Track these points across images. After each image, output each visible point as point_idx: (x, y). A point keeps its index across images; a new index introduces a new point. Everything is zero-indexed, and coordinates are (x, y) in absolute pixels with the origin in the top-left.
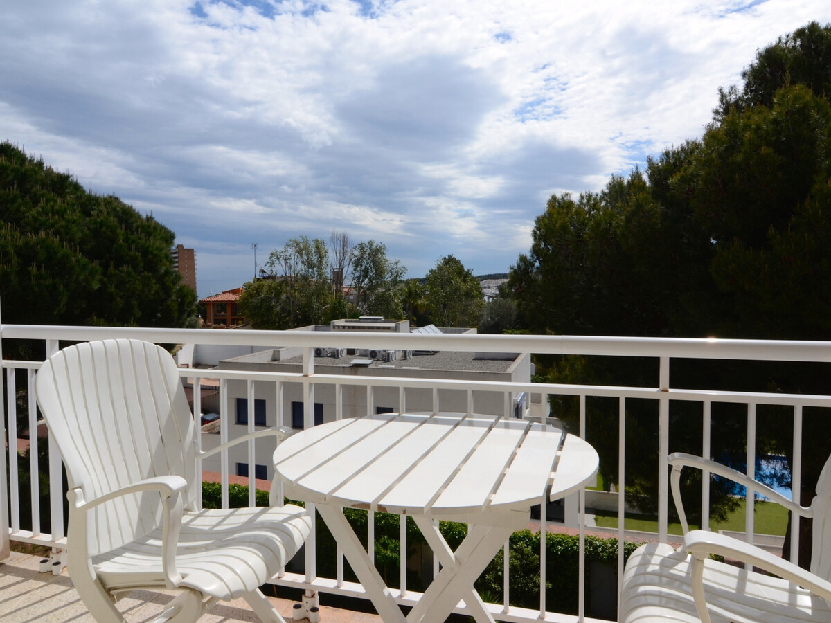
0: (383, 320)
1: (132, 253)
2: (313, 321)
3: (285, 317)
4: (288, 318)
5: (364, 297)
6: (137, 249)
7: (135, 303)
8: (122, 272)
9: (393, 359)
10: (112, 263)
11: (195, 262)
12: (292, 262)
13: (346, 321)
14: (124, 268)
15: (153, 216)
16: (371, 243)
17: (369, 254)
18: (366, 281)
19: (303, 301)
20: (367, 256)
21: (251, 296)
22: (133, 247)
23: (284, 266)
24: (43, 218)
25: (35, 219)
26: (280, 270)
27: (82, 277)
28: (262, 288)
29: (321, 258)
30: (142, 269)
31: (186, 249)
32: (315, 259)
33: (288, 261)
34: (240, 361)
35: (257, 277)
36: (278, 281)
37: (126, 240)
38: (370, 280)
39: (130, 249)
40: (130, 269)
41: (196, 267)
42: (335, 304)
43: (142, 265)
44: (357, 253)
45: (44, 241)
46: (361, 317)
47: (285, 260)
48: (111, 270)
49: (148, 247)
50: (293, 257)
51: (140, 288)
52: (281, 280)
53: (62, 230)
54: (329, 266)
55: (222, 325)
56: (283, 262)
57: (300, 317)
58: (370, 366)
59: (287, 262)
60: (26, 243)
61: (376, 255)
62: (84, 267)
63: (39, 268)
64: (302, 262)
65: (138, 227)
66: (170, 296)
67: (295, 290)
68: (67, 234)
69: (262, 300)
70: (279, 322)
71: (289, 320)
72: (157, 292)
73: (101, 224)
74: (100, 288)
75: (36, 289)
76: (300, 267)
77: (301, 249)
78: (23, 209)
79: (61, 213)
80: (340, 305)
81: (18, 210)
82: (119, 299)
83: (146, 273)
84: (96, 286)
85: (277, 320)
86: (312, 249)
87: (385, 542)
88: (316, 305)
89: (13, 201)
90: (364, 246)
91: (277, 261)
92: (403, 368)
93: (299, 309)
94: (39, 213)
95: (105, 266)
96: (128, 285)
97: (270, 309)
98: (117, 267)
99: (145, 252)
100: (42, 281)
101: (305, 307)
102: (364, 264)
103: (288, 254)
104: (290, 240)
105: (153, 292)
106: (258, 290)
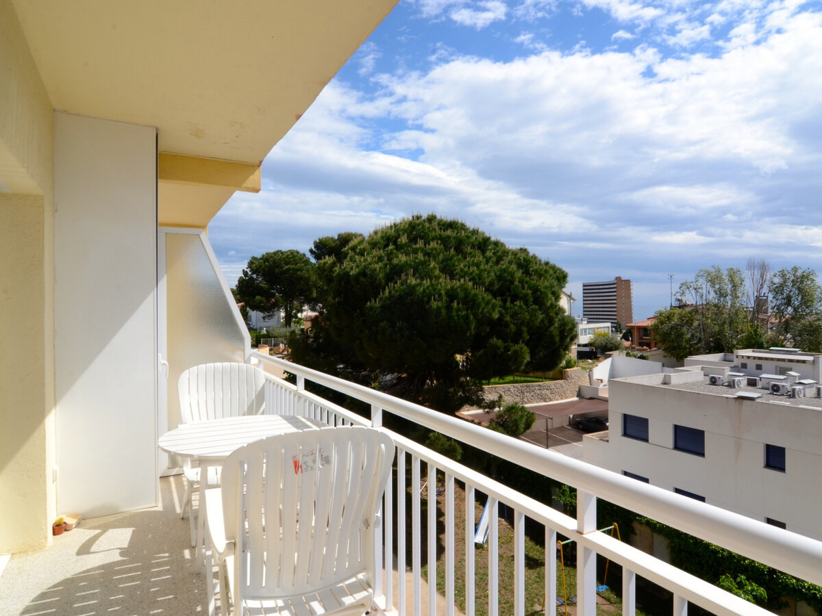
0: (800, 352)
1: (524, 292)
2: (726, 349)
3: (697, 344)
4: (699, 345)
5: (786, 327)
6: (530, 288)
7: (525, 329)
8: (516, 305)
9: (802, 395)
10: (509, 299)
11: (632, 291)
12: (704, 291)
13: (753, 351)
14: (518, 303)
15: (549, 261)
16: (795, 269)
17: (793, 281)
18: (790, 309)
19: (717, 328)
20: (790, 284)
21: (662, 323)
22: (526, 286)
23: (694, 295)
24: (466, 269)
25: (462, 270)
26: (690, 299)
27: (486, 310)
28: (673, 316)
29: (734, 286)
30: (532, 303)
31: (624, 281)
32: (728, 287)
33: (700, 291)
34: (628, 381)
35: (673, 305)
36: (688, 309)
37: (521, 281)
38: (795, 309)
39: (523, 288)
40: (522, 304)
41: (632, 295)
42: (751, 333)
43: (532, 299)
44: (777, 280)
45: (462, 285)
46: (772, 348)
47: (696, 289)
48: (508, 304)
49: (538, 286)
50: (704, 286)
51: (528, 317)
52: (691, 308)
53: (476, 277)
54: (746, 294)
55: (645, 347)
56: (693, 292)
57: (712, 344)
58: (758, 400)
59: (698, 292)
60: (452, 288)
61: (802, 282)
62: (488, 303)
63: (458, 304)
64: (715, 291)
65: (533, 271)
66: (553, 324)
67: (707, 318)
68: (480, 279)
69: (672, 328)
70: (690, 348)
71: (699, 347)
72: (542, 321)
73: (505, 270)
74: (499, 318)
75: (456, 318)
76: (712, 297)
77: (714, 279)
78: (456, 263)
79: (478, 265)
80: (756, 335)
81: (454, 265)
82: (512, 325)
83: (534, 306)
84: (496, 316)
85: (688, 346)
86: (726, 278)
87: (741, 581)
88: (728, 333)
89: (451, 259)
90: (786, 273)
91: (687, 291)
92: (801, 406)
93: (713, 337)
94: (465, 266)
95: (505, 301)
96: (520, 316)
97: (680, 335)
98: (512, 302)
99: (535, 290)
100: (460, 313)
101: (719, 335)
102: (786, 292)
103: (699, 284)
104: (701, 271)
105: (539, 321)
106: (669, 318)
